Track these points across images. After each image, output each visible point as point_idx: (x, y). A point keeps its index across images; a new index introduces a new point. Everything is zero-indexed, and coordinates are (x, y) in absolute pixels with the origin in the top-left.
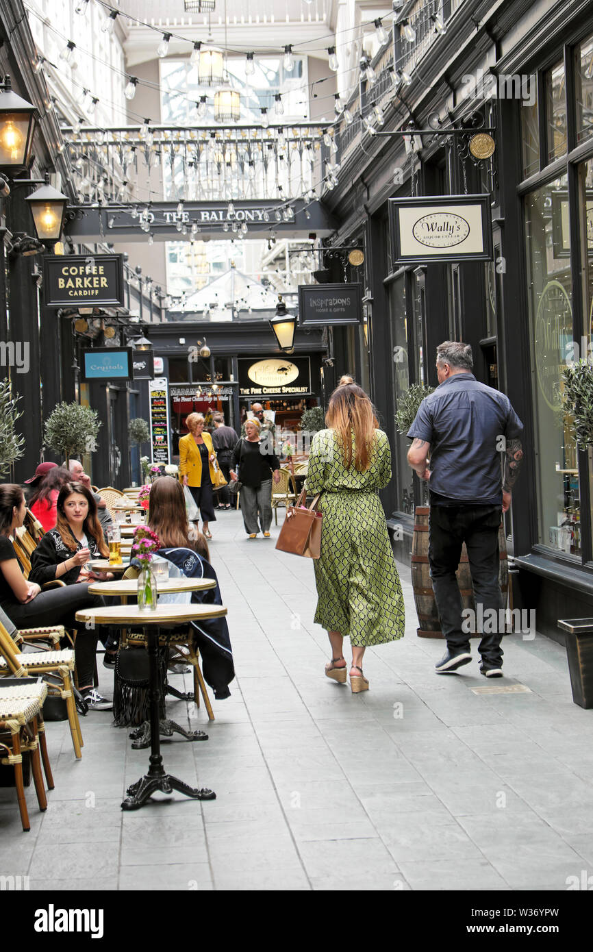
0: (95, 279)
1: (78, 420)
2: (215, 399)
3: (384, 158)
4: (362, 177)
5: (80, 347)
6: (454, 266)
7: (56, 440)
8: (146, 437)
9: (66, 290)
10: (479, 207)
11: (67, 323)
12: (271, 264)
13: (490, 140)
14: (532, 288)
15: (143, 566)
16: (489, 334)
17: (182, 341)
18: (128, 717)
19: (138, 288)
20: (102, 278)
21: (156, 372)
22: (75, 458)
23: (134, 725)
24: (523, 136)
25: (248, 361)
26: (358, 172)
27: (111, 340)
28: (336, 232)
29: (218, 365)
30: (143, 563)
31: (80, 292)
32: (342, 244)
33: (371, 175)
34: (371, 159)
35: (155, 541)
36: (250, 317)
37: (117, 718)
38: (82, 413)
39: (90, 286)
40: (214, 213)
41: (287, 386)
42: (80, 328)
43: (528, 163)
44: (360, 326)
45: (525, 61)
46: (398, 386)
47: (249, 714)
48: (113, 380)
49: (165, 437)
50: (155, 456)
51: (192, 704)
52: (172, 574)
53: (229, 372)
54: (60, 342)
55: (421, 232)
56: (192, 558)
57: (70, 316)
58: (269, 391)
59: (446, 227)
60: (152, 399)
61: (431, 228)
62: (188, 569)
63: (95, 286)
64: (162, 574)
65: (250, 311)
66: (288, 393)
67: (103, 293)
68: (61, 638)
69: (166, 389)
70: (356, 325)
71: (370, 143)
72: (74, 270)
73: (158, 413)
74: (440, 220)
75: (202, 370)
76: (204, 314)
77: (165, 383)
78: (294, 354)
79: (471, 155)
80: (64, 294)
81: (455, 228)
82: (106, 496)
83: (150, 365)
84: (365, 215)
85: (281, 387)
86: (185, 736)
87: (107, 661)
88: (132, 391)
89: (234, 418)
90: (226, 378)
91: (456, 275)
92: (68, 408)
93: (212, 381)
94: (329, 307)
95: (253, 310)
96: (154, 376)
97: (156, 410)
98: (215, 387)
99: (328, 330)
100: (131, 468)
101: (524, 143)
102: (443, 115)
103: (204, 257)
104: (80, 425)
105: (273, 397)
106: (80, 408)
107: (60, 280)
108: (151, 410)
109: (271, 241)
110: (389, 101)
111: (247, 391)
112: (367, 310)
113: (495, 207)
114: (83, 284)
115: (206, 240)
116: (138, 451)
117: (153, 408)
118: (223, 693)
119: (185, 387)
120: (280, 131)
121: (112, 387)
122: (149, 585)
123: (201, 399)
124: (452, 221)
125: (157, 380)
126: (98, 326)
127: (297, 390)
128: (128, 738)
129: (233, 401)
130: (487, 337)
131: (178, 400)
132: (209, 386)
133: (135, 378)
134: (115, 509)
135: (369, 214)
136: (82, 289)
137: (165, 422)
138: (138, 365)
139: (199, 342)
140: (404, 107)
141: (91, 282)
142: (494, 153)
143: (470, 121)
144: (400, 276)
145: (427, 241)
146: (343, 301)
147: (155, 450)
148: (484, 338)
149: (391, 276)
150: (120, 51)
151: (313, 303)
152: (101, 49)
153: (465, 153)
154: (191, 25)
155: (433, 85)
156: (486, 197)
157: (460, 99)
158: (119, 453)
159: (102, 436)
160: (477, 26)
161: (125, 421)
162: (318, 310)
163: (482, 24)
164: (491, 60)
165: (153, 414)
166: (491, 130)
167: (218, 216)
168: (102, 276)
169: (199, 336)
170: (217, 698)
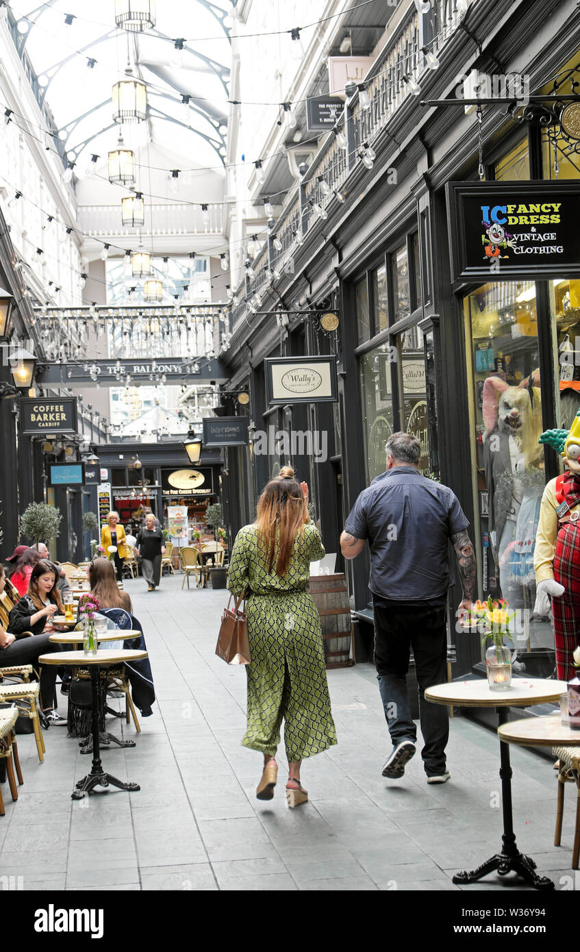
0: (57, 414)
1: (45, 515)
2: (146, 498)
3: (263, 329)
4: (247, 342)
5: (47, 462)
6: (312, 406)
7: (29, 530)
8: (95, 526)
9: (36, 423)
10: (328, 365)
11: (37, 445)
12: (185, 402)
13: (335, 317)
14: (365, 420)
16: (336, 453)
17: (121, 457)
18: (78, 730)
19: (90, 420)
20: (62, 414)
21: (102, 479)
22: (42, 541)
23: (83, 736)
24: (358, 315)
25: (167, 471)
26: (244, 338)
27: (70, 456)
28: (229, 381)
29: (149, 474)
31: (47, 424)
32: (234, 389)
33: (253, 341)
34: (254, 330)
36: (170, 440)
37: (70, 731)
38: (48, 509)
39: (54, 420)
40: (143, 367)
41: (196, 489)
42: (47, 448)
43: (362, 335)
45: (359, 263)
47: (165, 727)
48: (71, 485)
51: (124, 720)
53: (155, 479)
54: (32, 460)
55: (288, 382)
56: (124, 616)
57: (40, 441)
58: (183, 492)
59: (305, 378)
60: (100, 499)
61: (294, 379)
62: (121, 623)
63: (57, 419)
64: (102, 627)
65: (170, 435)
66: (197, 493)
67: (63, 424)
68: (30, 674)
69: (109, 492)
70: (244, 446)
71: (252, 319)
72: (42, 409)
73: (104, 508)
74: (301, 373)
75: (135, 477)
76: (136, 438)
77: (109, 487)
78: (201, 466)
79: (322, 328)
80: (35, 425)
81: (312, 379)
83: (98, 474)
84: (250, 368)
85: (192, 489)
86: (119, 744)
87: (64, 690)
88: (85, 493)
90: (153, 483)
91: (313, 411)
92: (38, 506)
93: (143, 485)
94: (225, 433)
95: (172, 435)
96: (101, 482)
97: (103, 506)
98: (145, 489)
99: (224, 449)
100: (84, 548)
101: (359, 321)
102: (303, 300)
103: (137, 397)
104: (46, 518)
105: (186, 497)
106: (47, 506)
107: (32, 415)
108: (99, 506)
109: (184, 386)
110: (265, 290)
111: (167, 492)
112: (252, 435)
113: (339, 364)
114: (48, 418)
115: (137, 386)
116: (89, 536)
117: (100, 504)
118: (147, 712)
119: (123, 489)
120: (189, 310)
121: (70, 490)
122: (92, 636)
123: (135, 498)
124: (309, 374)
125: (103, 485)
126: (61, 447)
127: (203, 491)
128: (78, 745)
129: (157, 499)
130: (335, 455)
131: (119, 499)
132: (141, 489)
133: (87, 484)
135: (252, 368)
136: (48, 422)
138: (90, 475)
139: (133, 458)
140: (275, 294)
141: (55, 417)
142: (338, 326)
143: (321, 304)
144: (275, 411)
145: (292, 388)
146: (234, 429)
148: (333, 456)
149: (268, 412)
150: (78, 253)
151: (213, 430)
152: (64, 251)
153: (318, 326)
154: (127, 235)
155: (295, 279)
156: (333, 357)
157: (314, 289)
158: (76, 537)
159: (63, 526)
160: (325, 239)
161: (80, 514)
162: (216, 436)
163: (329, 237)
164: (335, 263)
165: (100, 509)
166: (336, 311)
167: (146, 369)
168: (62, 412)
169: (133, 453)
170: (143, 716)
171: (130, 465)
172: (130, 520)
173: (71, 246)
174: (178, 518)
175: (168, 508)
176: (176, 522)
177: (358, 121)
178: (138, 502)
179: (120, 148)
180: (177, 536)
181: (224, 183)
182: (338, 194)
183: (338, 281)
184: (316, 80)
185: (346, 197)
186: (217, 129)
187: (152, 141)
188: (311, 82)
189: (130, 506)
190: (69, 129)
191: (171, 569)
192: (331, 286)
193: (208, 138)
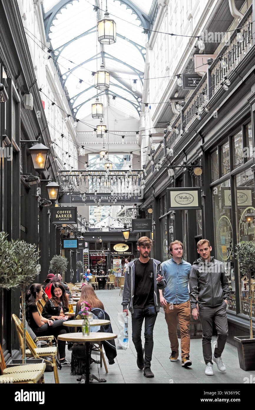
0: (68, 215)
1: (61, 261)
2: (103, 255)
3: (161, 179)
4: (152, 186)
5: (62, 238)
6: (186, 212)
7: (54, 267)
8: (82, 267)
9: (58, 218)
10: (197, 191)
11: (58, 230)
12: (120, 215)
13: (201, 169)
14: (215, 219)
15: (85, 318)
16: (198, 235)
17: (93, 237)
18: (76, 372)
19: (80, 221)
20: (70, 215)
21: (85, 247)
22: (59, 273)
23: (79, 374)
24: (212, 168)
25: (113, 244)
26: (151, 184)
27: (72, 237)
28: (143, 203)
29: (105, 245)
30: (85, 316)
31: (63, 219)
32: (146, 206)
33: (156, 185)
34: (156, 179)
35: (90, 308)
36: (114, 230)
37: (72, 371)
38: (62, 259)
39: (66, 217)
40: (105, 197)
41: (125, 252)
42: (62, 232)
43: (213, 177)
44: (150, 233)
45: (214, 142)
46: (164, 251)
47: (120, 370)
48: (72, 249)
49: (88, 267)
50: (84, 273)
51: (99, 365)
52: (94, 318)
53: (108, 247)
54: (56, 237)
55: (178, 199)
57: (59, 228)
58: (120, 253)
59: (186, 198)
60: (84, 255)
61: (181, 198)
62: (99, 316)
63: (68, 217)
64: (90, 318)
65: (114, 228)
66: (125, 254)
67: (70, 219)
68: (52, 340)
69: (88, 252)
70: (149, 232)
71: (156, 174)
72: (61, 212)
73: (86, 259)
74: (184, 195)
75: (99, 246)
76: (101, 229)
77: (88, 250)
78: (128, 242)
79: (194, 174)
80: (58, 219)
81: (189, 198)
82: (69, 286)
83: (84, 245)
84: (153, 197)
85: (123, 252)
86: (97, 380)
87: (69, 348)
88: (78, 252)
89: (109, 261)
90: (106, 249)
91: (186, 215)
92: (58, 257)
93: (102, 250)
94: (141, 226)
95: (115, 228)
96: (85, 248)
97: (85, 258)
98: (103, 252)
99: (140, 234)
100: (77, 277)
101: (212, 170)
102: (182, 163)
103: (99, 213)
104: (61, 262)
105: (121, 255)
106: (62, 257)
107: (56, 215)
108: (83, 258)
109: (123, 206)
110: (163, 160)
111: (113, 253)
112: (154, 227)
113: (202, 191)
114: (64, 216)
115: (102, 205)
116: (79, 271)
117: (84, 258)
118: (112, 362)
119: (94, 251)
120: (126, 173)
121: (72, 251)
122: (87, 325)
123: (99, 255)
124: (188, 196)
125: (86, 249)
126: (68, 232)
127: (128, 253)
128: (76, 380)
129: (108, 256)
130: (197, 235)
131: (92, 255)
132: (101, 251)
133: (79, 248)
134: (72, 290)
135: (154, 197)
136: (64, 218)
137: (88, 262)
138: (80, 244)
139: (99, 238)
140: (168, 161)
141: (67, 216)
142: (202, 174)
143: (194, 163)
144: (165, 216)
145: (180, 202)
146: (146, 224)
147: (84, 271)
148: (196, 236)
149: (161, 217)
150: (77, 151)
151: (136, 225)
152: (71, 150)
153: (192, 173)
154: (98, 144)
155: (179, 154)
156: (199, 188)
157: (188, 158)
158: (73, 272)
159: (68, 266)
160: (196, 132)
161: (75, 262)
162: (138, 227)
163: (198, 131)
164: (201, 144)
165: (84, 260)
166: (201, 166)
167: (107, 198)
168: (70, 214)
169: (99, 236)
170: (110, 364)
171: (98, 241)
172: (96, 265)
173: (74, 148)
174: (117, 264)
175: (113, 260)
176: (116, 266)
177: (214, 76)
178: (100, 257)
179: (97, 102)
180: (117, 272)
181: (139, 123)
182: (206, 108)
183: (202, 152)
184: (187, 68)
185: (209, 110)
186: (137, 99)
187: (109, 105)
188: (184, 69)
189: (96, 259)
190: (75, 99)
191: (114, 286)
192: (198, 155)
193: (133, 104)
